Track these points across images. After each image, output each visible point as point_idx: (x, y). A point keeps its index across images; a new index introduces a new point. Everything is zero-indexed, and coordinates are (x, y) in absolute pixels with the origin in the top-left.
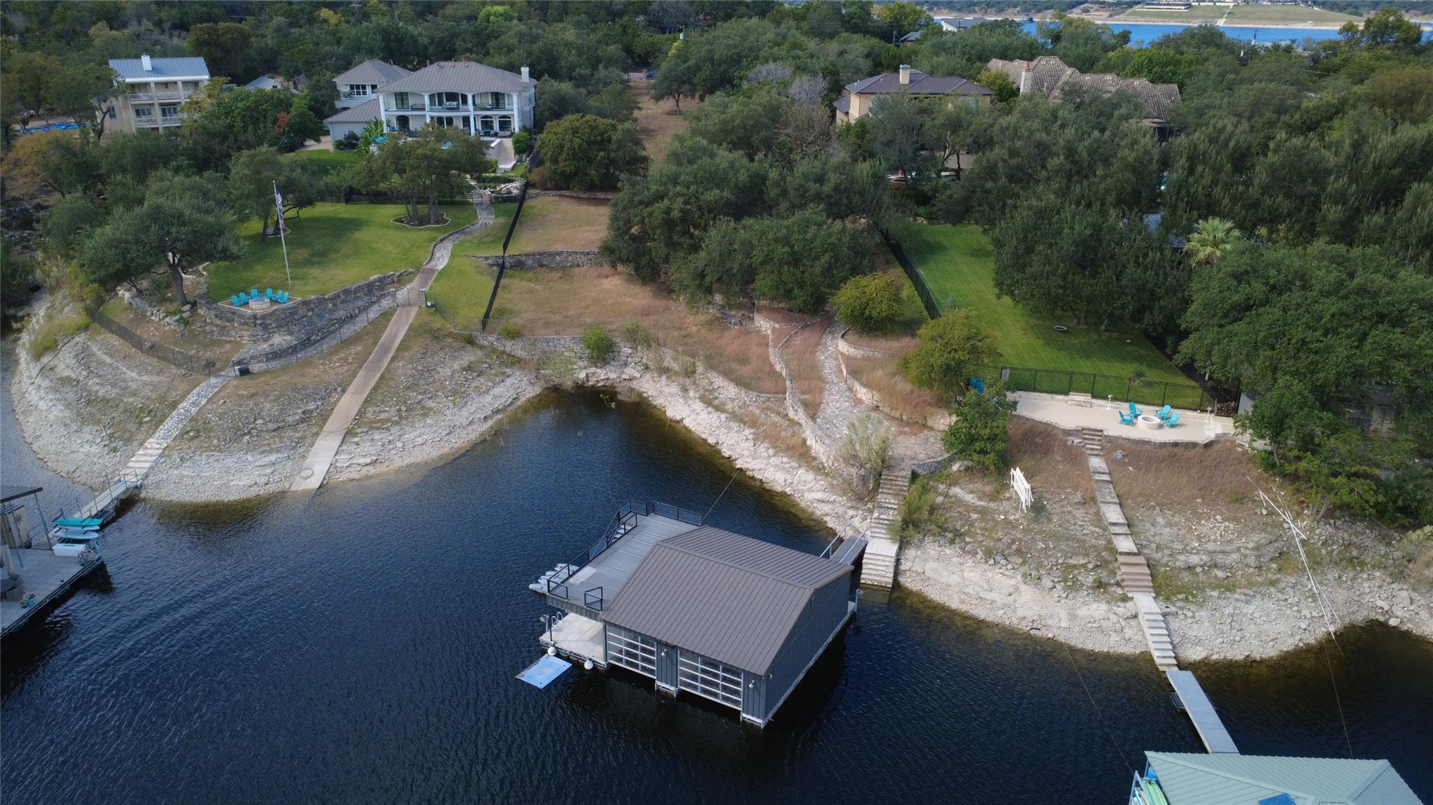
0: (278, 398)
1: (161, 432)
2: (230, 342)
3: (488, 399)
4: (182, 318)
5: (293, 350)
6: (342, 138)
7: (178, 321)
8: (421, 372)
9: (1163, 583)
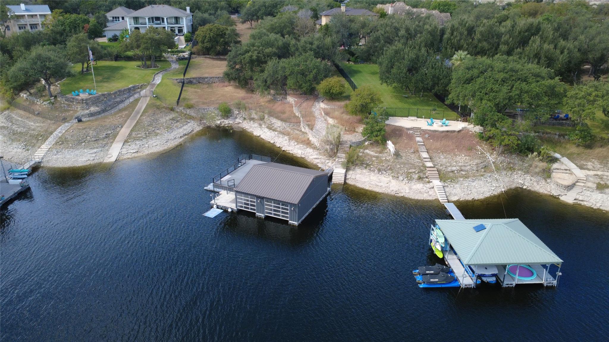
0: (95, 130)
1: (47, 142)
2: (72, 110)
3: (181, 130)
4: (51, 102)
5: (99, 113)
6: (111, 37)
7: (49, 103)
8: (153, 120)
9: (443, 177)
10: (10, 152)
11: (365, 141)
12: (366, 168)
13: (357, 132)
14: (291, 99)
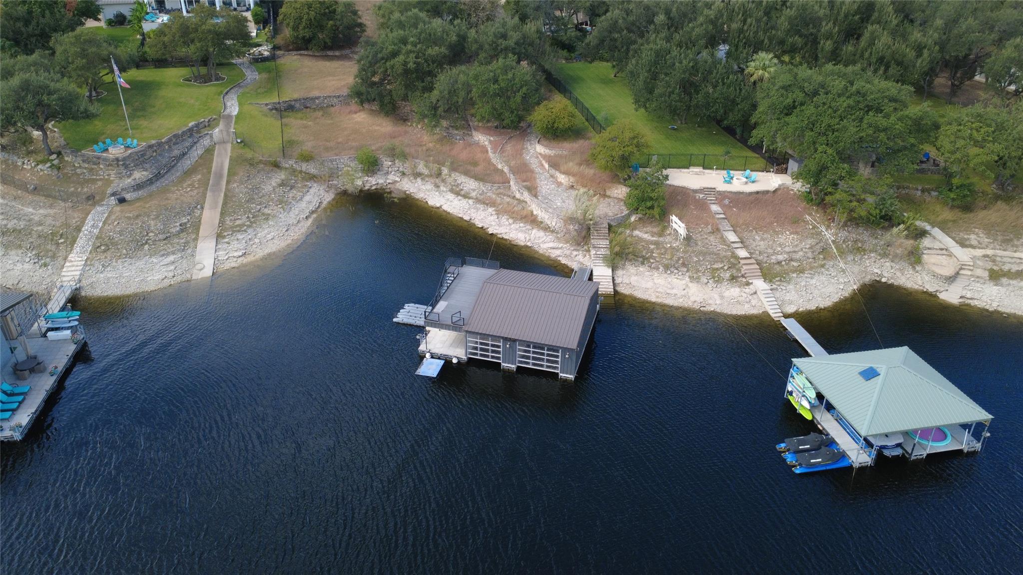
0: (157, 217)
1: (77, 248)
2: (101, 180)
3: (303, 205)
4: (53, 165)
5: (150, 182)
6: (112, 17)
7: (50, 167)
8: (252, 190)
9: (768, 274)
10: (9, 270)
11: (629, 215)
12: (643, 263)
13: (609, 197)
14: (482, 138)
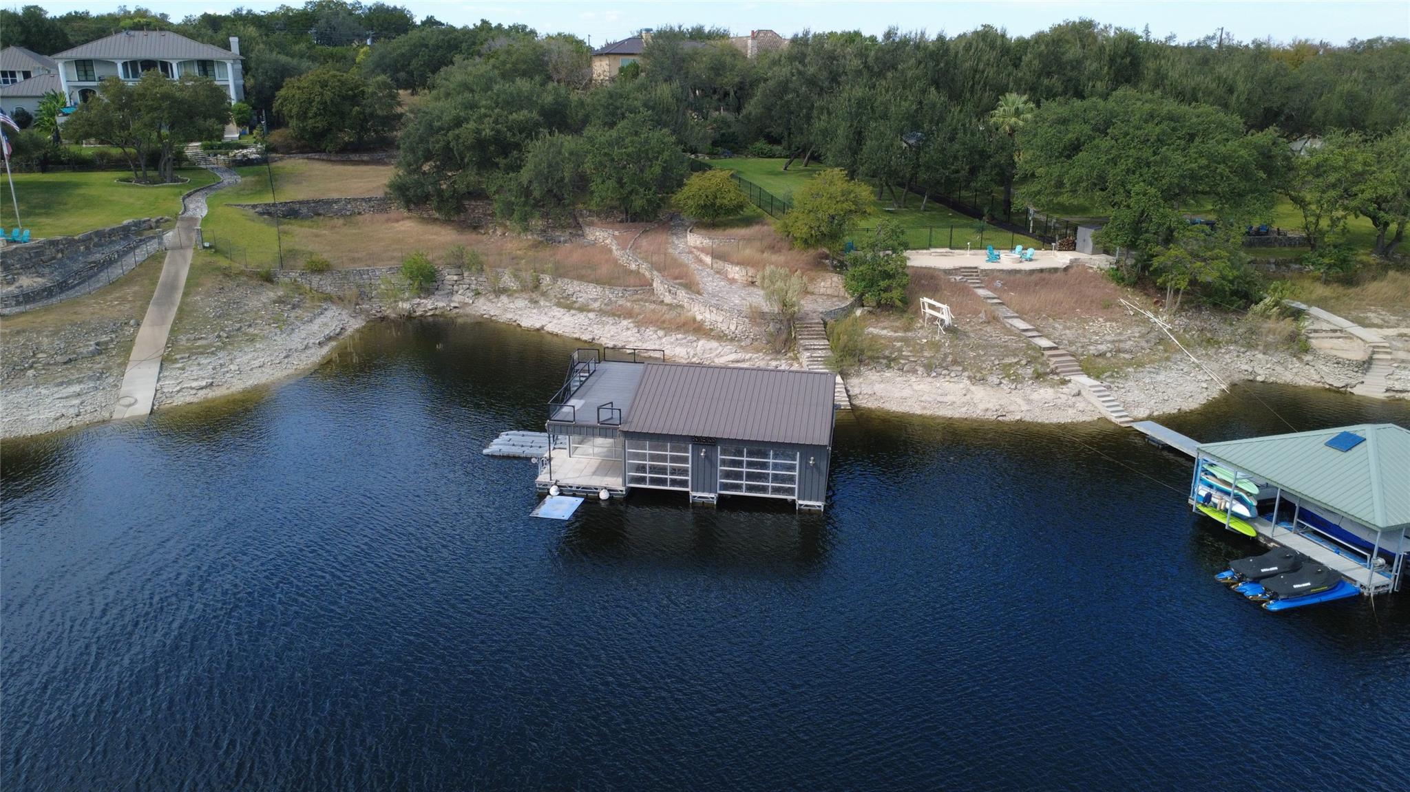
0: (55, 333)
3: (315, 327)
5: (48, 292)
8: (227, 304)
9: (1090, 369)
11: (851, 309)
12: (888, 367)
13: (813, 293)
14: (600, 235)
